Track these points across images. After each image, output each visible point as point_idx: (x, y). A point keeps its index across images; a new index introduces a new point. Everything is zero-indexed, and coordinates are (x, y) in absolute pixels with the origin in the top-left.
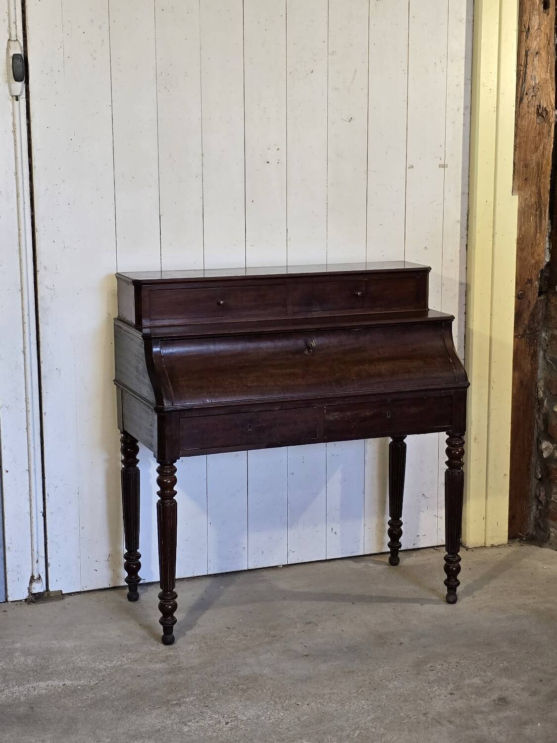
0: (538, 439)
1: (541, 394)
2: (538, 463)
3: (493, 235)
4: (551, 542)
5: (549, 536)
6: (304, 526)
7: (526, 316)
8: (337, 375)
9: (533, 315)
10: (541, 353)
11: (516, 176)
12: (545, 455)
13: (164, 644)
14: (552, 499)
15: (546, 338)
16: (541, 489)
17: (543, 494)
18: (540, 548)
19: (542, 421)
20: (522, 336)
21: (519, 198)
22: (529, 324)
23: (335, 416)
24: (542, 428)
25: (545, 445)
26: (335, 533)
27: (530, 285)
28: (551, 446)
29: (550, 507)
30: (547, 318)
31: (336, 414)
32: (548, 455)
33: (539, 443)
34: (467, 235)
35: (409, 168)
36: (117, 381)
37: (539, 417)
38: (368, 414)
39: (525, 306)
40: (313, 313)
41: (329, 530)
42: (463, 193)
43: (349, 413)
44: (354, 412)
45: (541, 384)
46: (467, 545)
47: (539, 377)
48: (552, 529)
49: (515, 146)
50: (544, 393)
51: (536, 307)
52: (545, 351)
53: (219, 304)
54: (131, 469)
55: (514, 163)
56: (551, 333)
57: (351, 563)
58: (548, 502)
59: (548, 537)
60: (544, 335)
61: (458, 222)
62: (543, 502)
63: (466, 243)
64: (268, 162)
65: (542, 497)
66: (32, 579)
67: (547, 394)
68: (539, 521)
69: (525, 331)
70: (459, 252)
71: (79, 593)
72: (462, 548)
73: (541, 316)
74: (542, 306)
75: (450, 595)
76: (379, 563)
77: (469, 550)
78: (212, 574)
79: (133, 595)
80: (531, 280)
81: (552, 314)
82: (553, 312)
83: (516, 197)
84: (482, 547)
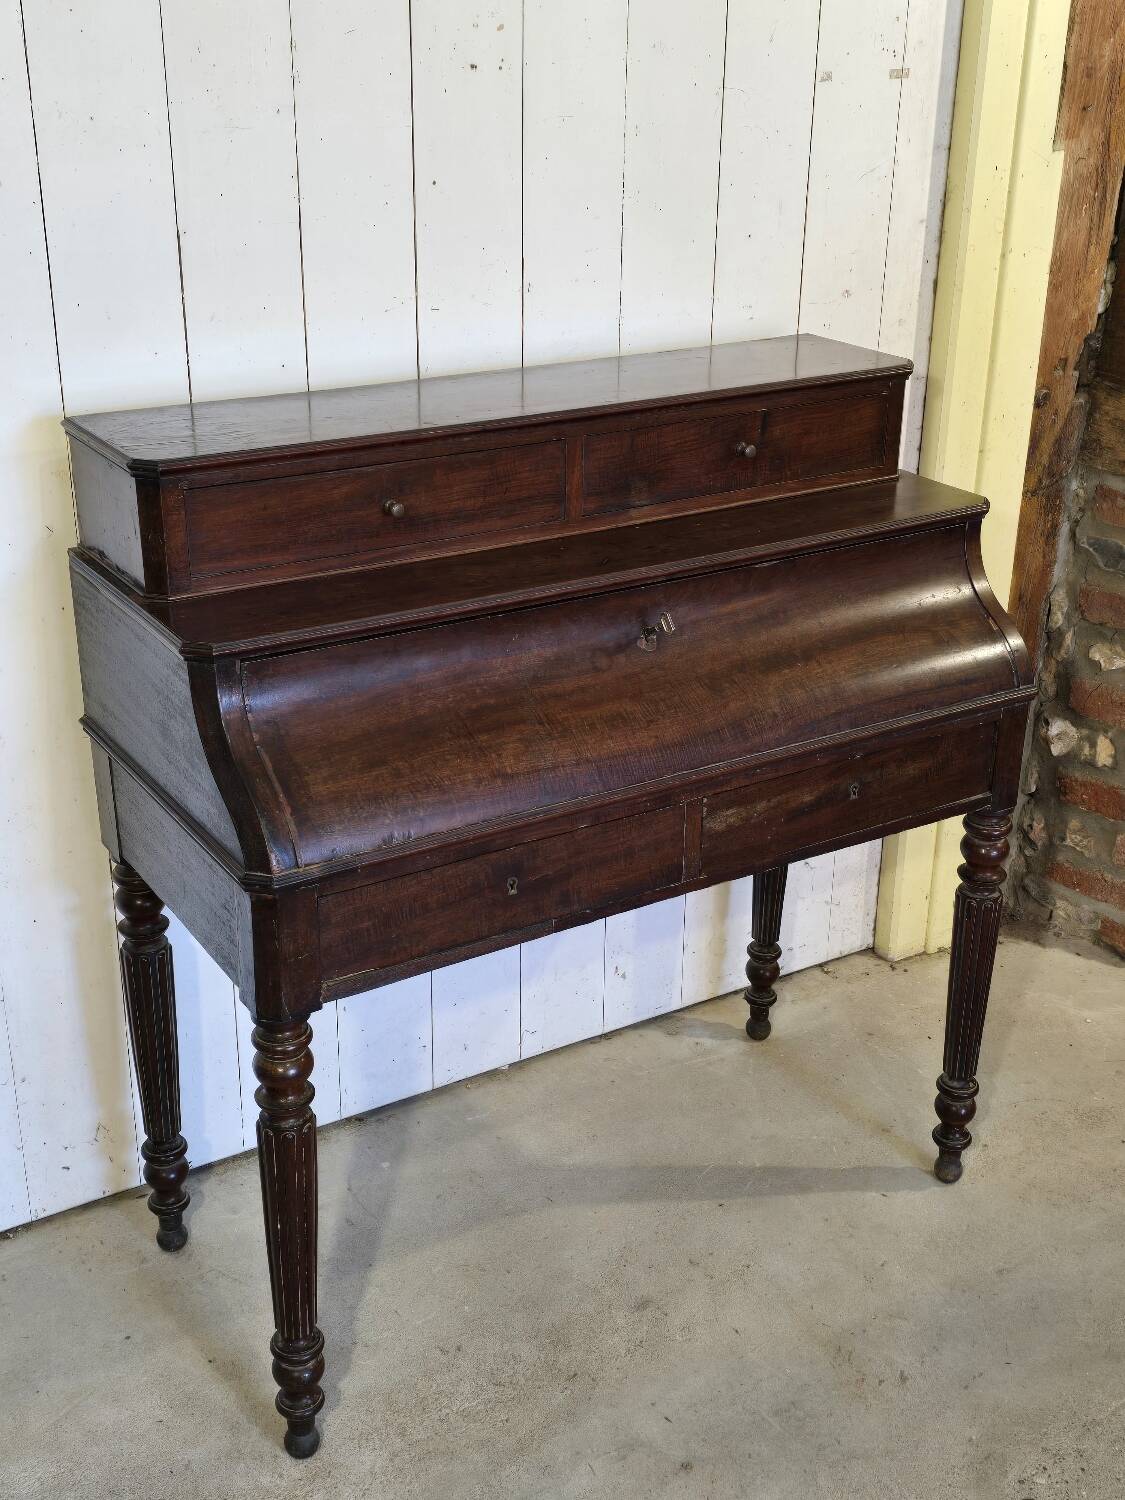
0: (1038, 716)
1: (1058, 619)
2: (1035, 763)
3: (1003, 256)
4: (1056, 930)
5: (1051, 917)
6: (556, 975)
7: (1046, 446)
8: (732, 705)
9: (1059, 442)
10: (1065, 529)
11: (1065, 101)
12: (1057, 749)
13: (291, 1454)
14: (1068, 842)
15: (1081, 492)
16: (1035, 817)
17: (1038, 826)
18: (1040, 948)
19: (1052, 676)
20: (1034, 493)
21: (1066, 156)
22: (1051, 463)
23: (730, 817)
24: (1052, 690)
25: (1057, 727)
26: (624, 976)
27: (1061, 373)
28: (1072, 731)
29: (1061, 858)
30: (1090, 447)
32: (1065, 751)
33: (1042, 721)
34: (939, 257)
35: (823, 80)
36: (89, 723)
37: (1046, 667)
38: (807, 798)
39: (1048, 423)
40: (633, 513)
41: (610, 970)
42: (937, 147)
43: (761, 806)
44: (774, 801)
45: (1060, 599)
46: (890, 956)
47: (1055, 580)
48: (1059, 903)
49: (1072, 21)
50: (1067, 617)
51: (1068, 421)
52: (1077, 522)
53: (388, 512)
54: (150, 949)
55: (1065, 66)
56: (1095, 482)
57: (653, 1035)
58: (1051, 847)
59: (1047, 916)
60: (1074, 485)
61: (922, 221)
62: (1040, 844)
63: (933, 277)
64: (473, 67)
65: (1038, 832)
67: (1074, 621)
68: (1027, 881)
69: (1040, 481)
70: (917, 298)
71: (27, 1227)
72: (880, 962)
73: (1074, 443)
74: (1078, 421)
75: (947, 1166)
76: (722, 1032)
77: (899, 970)
78: (351, 1117)
79: (173, 1237)
80: (1066, 360)
81: (1104, 440)
82: (1109, 436)
83: (1061, 155)
84: (920, 955)
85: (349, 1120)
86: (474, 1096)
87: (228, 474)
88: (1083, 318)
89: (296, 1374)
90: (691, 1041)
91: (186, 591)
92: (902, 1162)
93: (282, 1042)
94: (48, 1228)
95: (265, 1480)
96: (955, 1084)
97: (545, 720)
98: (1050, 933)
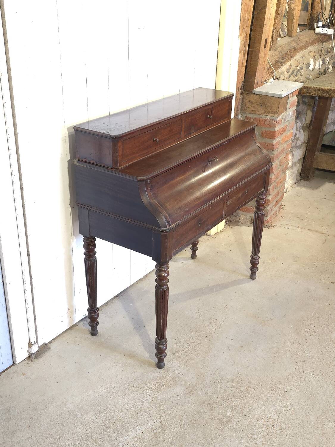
11: (240, 27)
18: (240, 227)
22: (236, 112)
23: (230, 201)
30: (243, 107)
31: (230, 200)
34: (217, 66)
38: (240, 195)
40: (192, 134)
43: (234, 198)
44: (236, 196)
48: (241, 216)
51: (239, 102)
55: (240, 19)
56: (245, 116)
59: (238, 219)
60: (239, 117)
61: (214, 57)
63: (216, 70)
66: (30, 345)
71: (54, 339)
72: (209, 236)
73: (240, 107)
74: (241, 102)
75: (253, 276)
76: (185, 259)
77: (214, 237)
78: (115, 296)
79: (94, 332)
80: (239, 88)
81: (247, 105)
82: (248, 105)
83: (240, 40)
84: (216, 233)
85: (115, 297)
86: (140, 285)
87: (129, 137)
88: (242, 77)
89: (162, 348)
90: (181, 262)
91: (122, 166)
92: (242, 278)
93: (164, 268)
94: (59, 338)
95: (157, 375)
96: (256, 256)
97: (199, 185)
98: (240, 223)
